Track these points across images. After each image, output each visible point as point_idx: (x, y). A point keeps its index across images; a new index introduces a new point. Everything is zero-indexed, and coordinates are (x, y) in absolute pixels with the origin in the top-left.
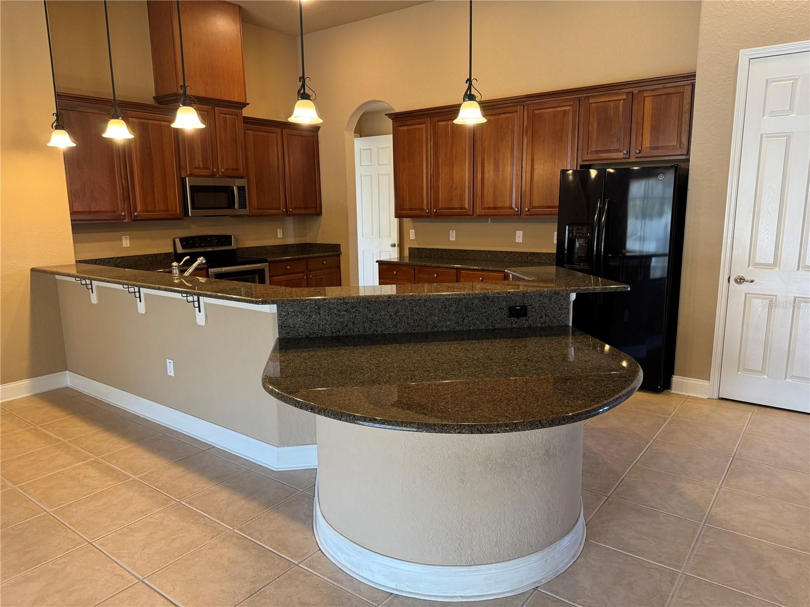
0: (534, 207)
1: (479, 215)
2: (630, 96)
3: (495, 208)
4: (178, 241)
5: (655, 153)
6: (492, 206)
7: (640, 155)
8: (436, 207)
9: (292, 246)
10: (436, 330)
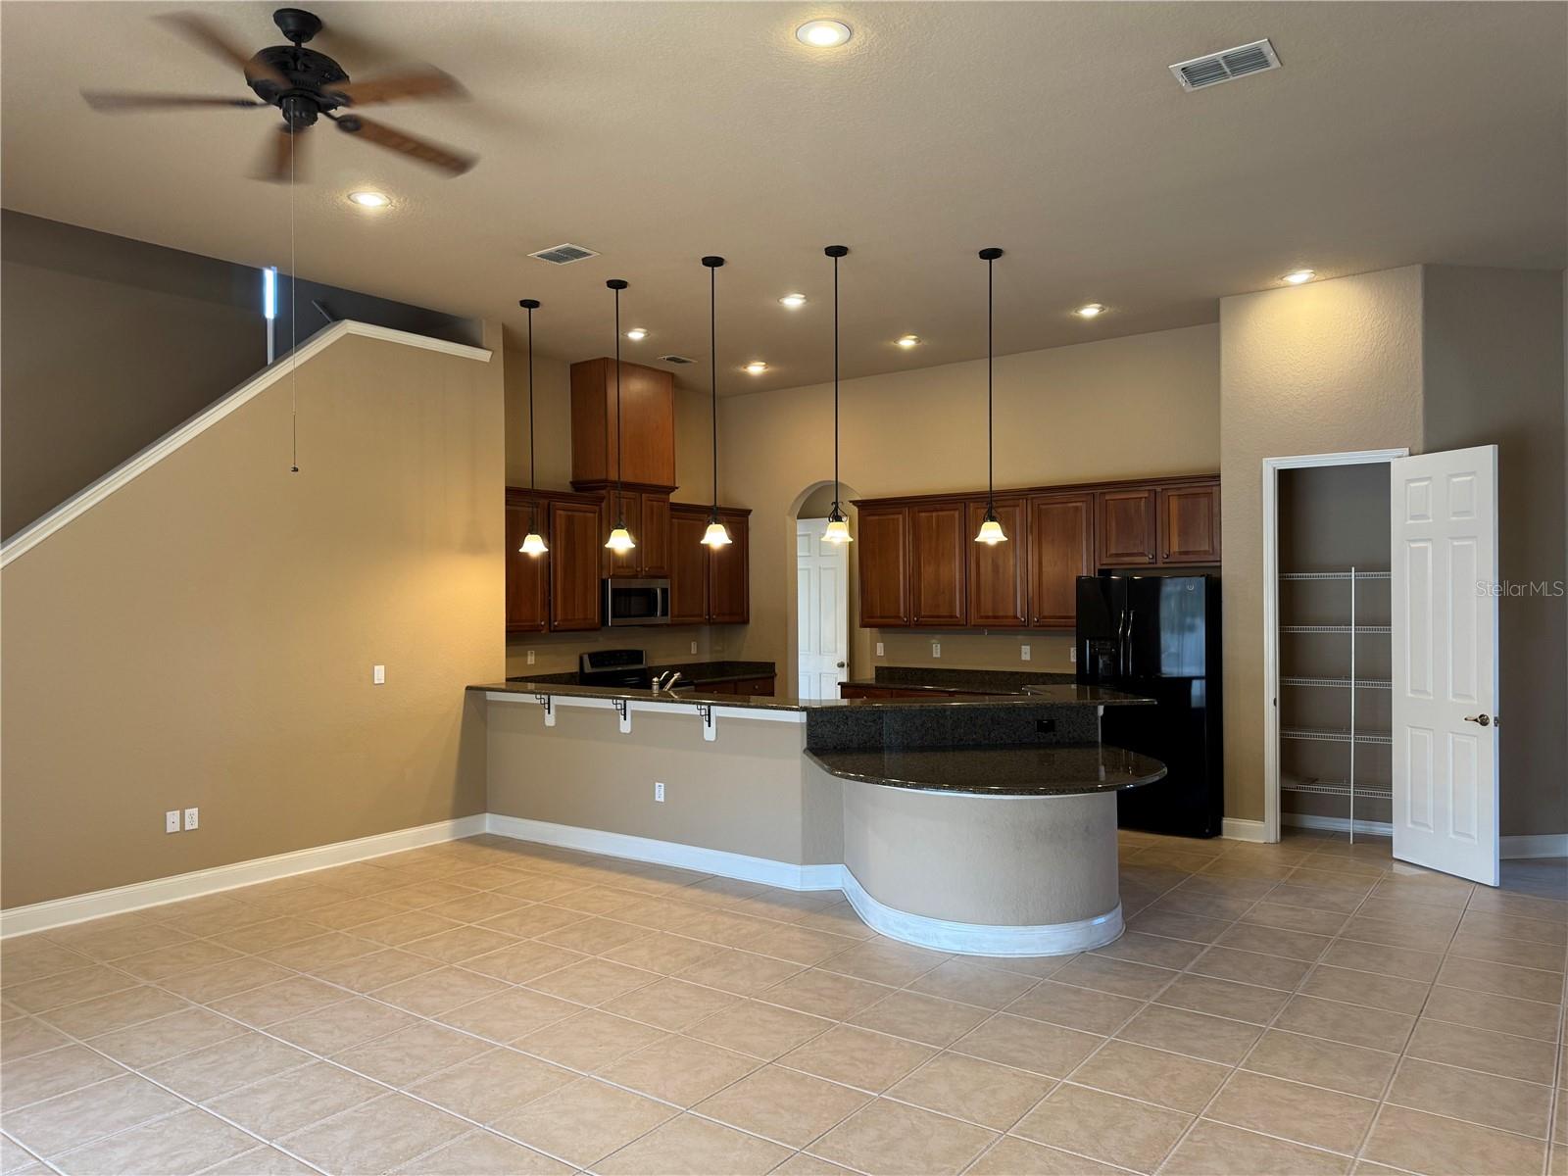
0: (1045, 617)
1: (974, 626)
2: (1153, 495)
3: (995, 617)
4: (586, 658)
5: (1185, 558)
6: (990, 614)
7: (1167, 560)
8: (917, 615)
9: (708, 665)
10: (962, 743)
